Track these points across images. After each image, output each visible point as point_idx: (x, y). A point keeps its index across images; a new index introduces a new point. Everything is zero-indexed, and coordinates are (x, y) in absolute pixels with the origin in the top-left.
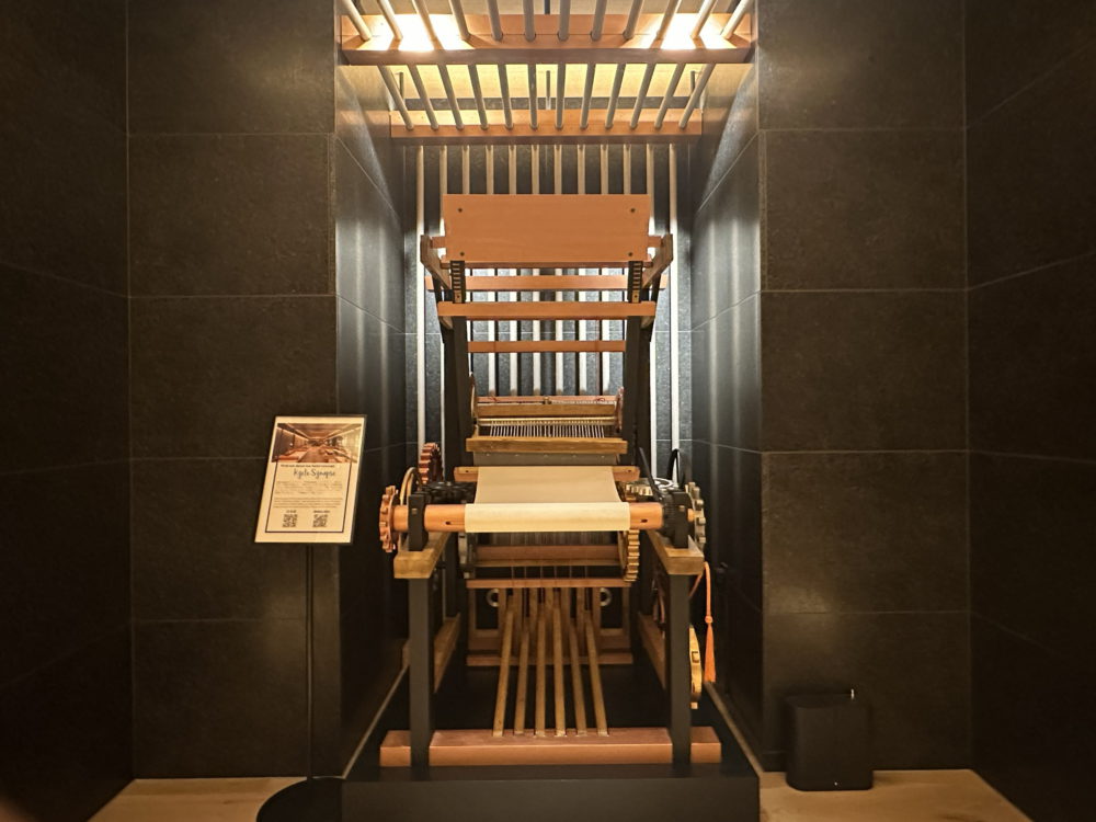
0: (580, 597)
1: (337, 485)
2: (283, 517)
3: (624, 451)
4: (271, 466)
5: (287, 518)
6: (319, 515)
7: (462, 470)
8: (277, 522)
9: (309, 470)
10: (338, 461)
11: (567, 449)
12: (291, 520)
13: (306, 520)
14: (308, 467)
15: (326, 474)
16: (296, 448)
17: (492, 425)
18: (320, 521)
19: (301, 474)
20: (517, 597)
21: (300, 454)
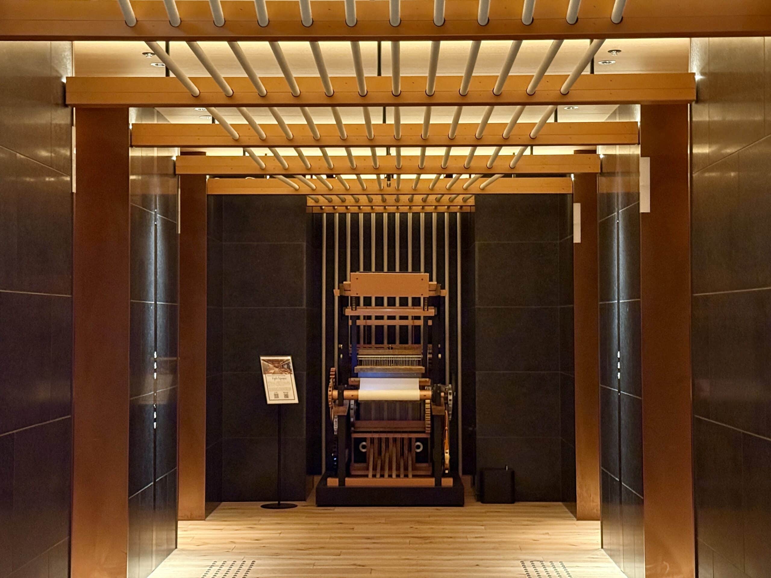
0: (406, 442)
1: (288, 382)
2: (273, 395)
3: (424, 372)
4: (264, 376)
5: (275, 395)
6: (285, 393)
7: (352, 379)
8: (272, 397)
9: (277, 377)
10: (286, 374)
11: (398, 371)
12: (276, 396)
13: (281, 396)
14: (275, 376)
15: (284, 379)
16: (271, 369)
17: (363, 359)
18: (286, 396)
19: (275, 379)
20: (376, 442)
21: (272, 371)
